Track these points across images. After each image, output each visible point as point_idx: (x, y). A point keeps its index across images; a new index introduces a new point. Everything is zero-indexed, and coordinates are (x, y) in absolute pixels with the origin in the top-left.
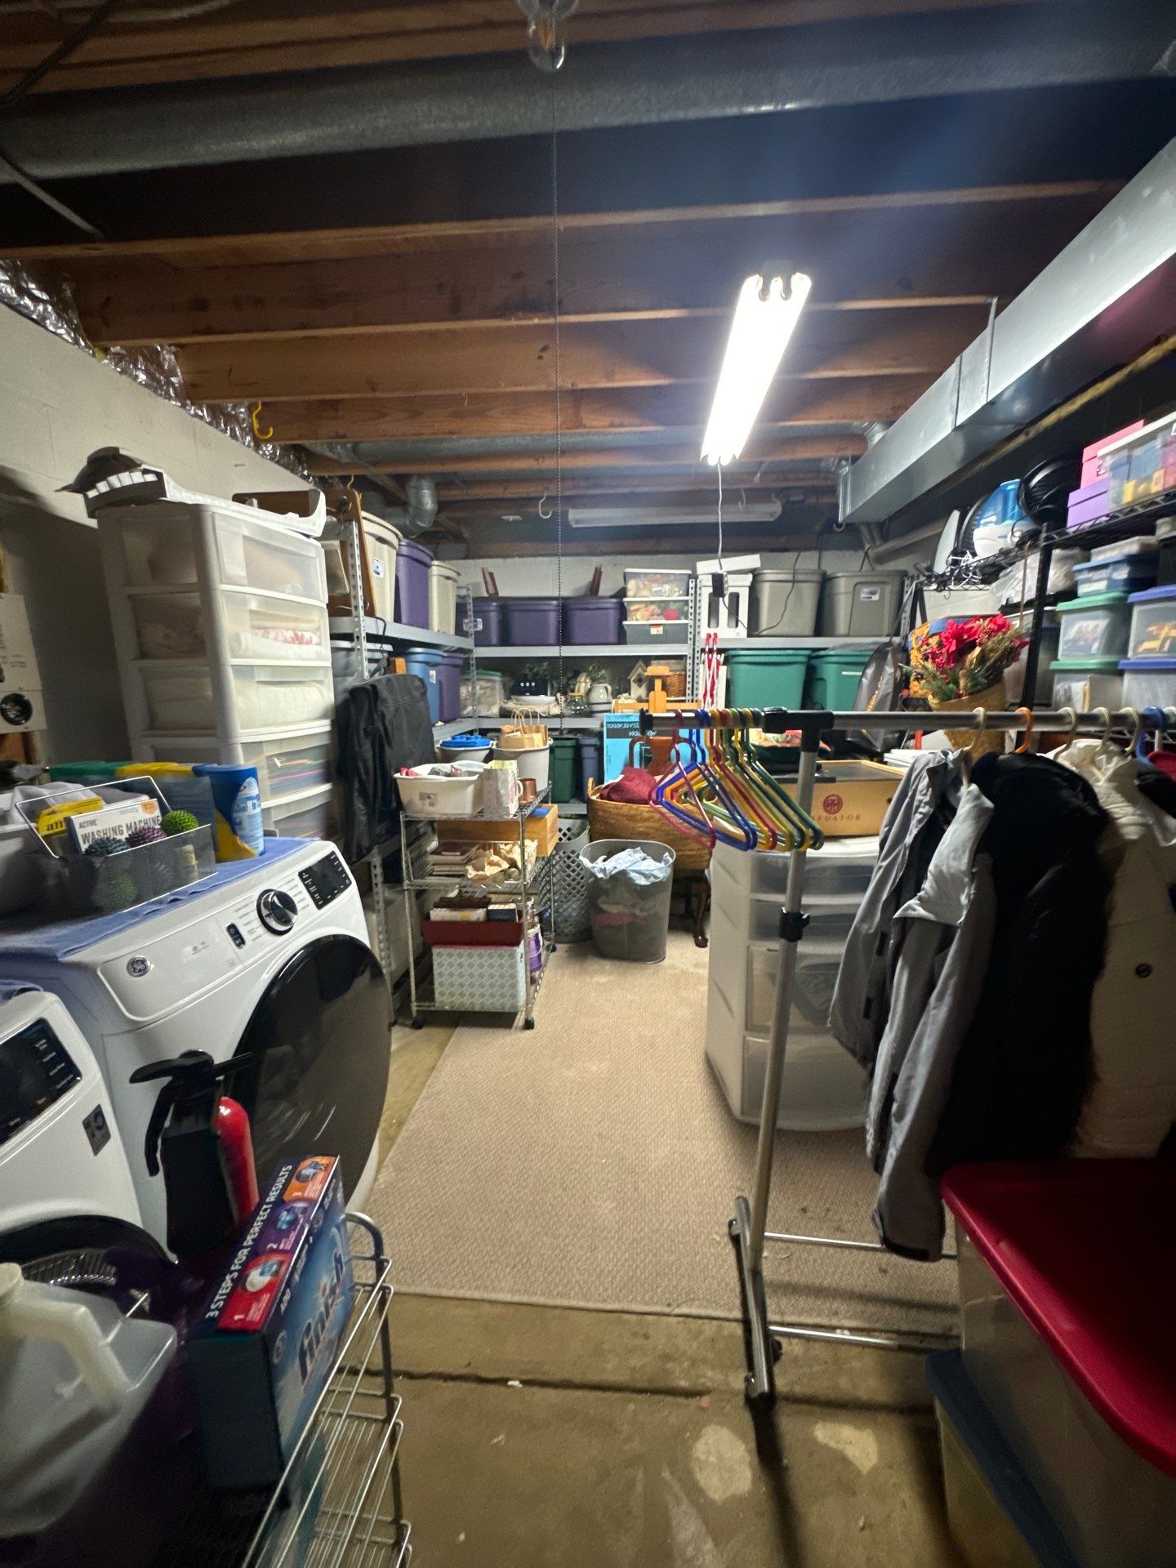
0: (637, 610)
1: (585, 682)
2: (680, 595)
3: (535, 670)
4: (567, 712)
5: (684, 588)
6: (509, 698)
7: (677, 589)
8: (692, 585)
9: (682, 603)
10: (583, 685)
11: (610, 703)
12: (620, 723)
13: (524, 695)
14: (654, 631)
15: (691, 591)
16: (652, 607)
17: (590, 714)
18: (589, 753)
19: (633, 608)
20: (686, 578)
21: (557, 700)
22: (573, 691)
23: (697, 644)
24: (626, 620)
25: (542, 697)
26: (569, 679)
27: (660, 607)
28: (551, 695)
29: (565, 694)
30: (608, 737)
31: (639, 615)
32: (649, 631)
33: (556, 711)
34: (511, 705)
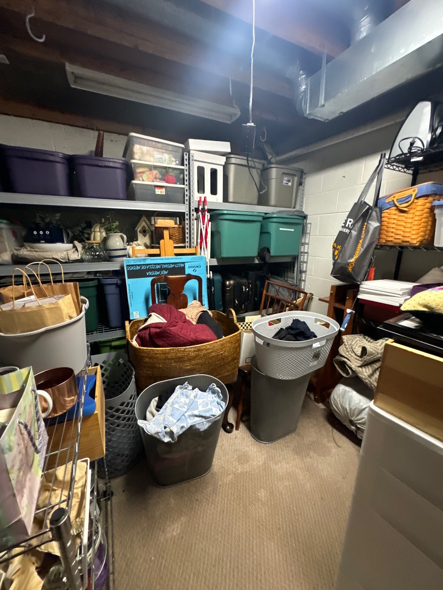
0: (143, 172)
1: (100, 231)
2: (177, 164)
3: (47, 220)
4: (87, 257)
5: (180, 159)
6: (22, 246)
7: (174, 159)
8: (186, 157)
9: (179, 171)
10: (98, 234)
11: (125, 249)
12: (139, 265)
13: (39, 242)
14: (158, 192)
15: (186, 162)
16: (155, 172)
17: (110, 258)
18: (111, 292)
19: (139, 170)
20: (181, 150)
21: (75, 247)
22: (89, 239)
23: (192, 205)
24: (134, 179)
25: (59, 245)
26: (84, 229)
27: (161, 173)
28: (68, 243)
29: (80, 241)
30: (129, 278)
31: (145, 176)
32: (155, 191)
33: (75, 256)
34: (25, 252)
